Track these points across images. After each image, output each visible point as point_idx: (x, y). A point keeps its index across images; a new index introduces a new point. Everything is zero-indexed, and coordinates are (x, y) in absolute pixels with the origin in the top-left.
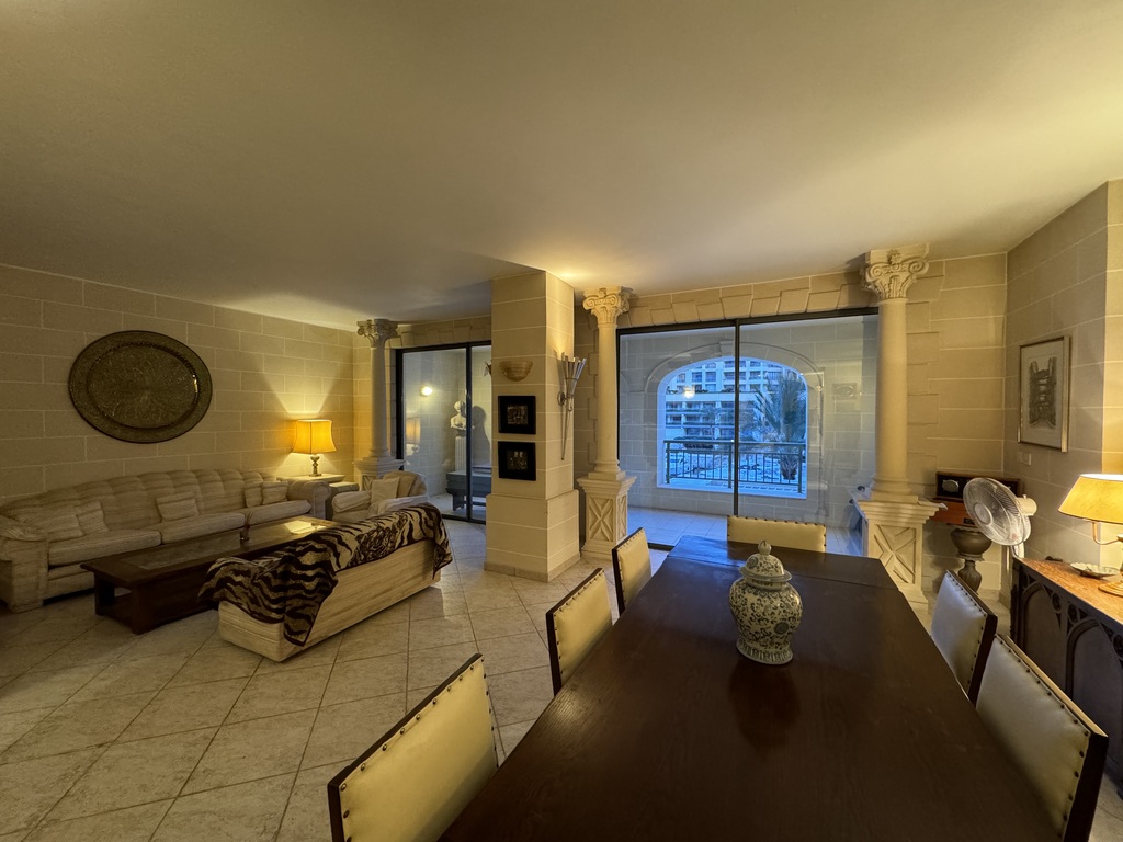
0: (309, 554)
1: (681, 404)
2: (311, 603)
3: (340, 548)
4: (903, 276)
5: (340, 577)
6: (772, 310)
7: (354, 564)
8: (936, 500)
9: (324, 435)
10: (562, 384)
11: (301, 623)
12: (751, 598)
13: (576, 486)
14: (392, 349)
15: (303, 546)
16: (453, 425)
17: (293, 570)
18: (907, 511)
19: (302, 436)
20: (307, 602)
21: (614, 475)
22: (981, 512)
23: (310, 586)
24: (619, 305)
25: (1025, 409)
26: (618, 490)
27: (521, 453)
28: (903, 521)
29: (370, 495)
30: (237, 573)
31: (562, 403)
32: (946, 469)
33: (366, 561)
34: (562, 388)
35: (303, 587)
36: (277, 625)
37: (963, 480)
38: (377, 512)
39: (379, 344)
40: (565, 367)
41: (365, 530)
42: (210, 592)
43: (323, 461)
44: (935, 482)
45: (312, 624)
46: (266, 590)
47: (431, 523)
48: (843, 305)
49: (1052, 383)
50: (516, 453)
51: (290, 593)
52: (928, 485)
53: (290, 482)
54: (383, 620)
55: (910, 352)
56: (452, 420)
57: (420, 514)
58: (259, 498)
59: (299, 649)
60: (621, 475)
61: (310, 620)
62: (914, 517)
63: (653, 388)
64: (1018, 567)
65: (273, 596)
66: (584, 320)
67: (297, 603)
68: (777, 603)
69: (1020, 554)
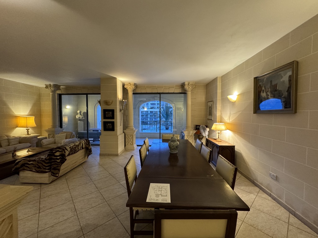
0: (57, 152)
1: (144, 112)
2: (59, 165)
3: (66, 151)
4: (191, 88)
5: (67, 158)
6: (167, 92)
7: (69, 155)
8: (196, 130)
9: (32, 121)
10: (120, 106)
11: (57, 171)
12: (172, 143)
13: (123, 132)
14: (57, 94)
15: (55, 150)
16: (77, 117)
17: (53, 157)
18: (191, 132)
19: (22, 122)
20: (58, 165)
21: (133, 129)
22: (202, 131)
23: (59, 161)
24: (134, 87)
25: (208, 113)
26: (134, 132)
27: (110, 124)
28: (191, 134)
29: (55, 139)
30: (30, 161)
31: (120, 111)
32: (197, 124)
33: (72, 154)
34: (120, 107)
35: (57, 162)
36: (48, 173)
37: (199, 126)
38: (61, 144)
39: (54, 92)
40: (121, 102)
41: (72, 146)
42: (17, 169)
43: (31, 131)
44: (195, 127)
45: (59, 171)
46: (44, 164)
47: (87, 143)
48: (180, 92)
49: (211, 109)
50: (109, 124)
51: (52, 164)
52: (194, 127)
53: (20, 137)
54: (75, 170)
55: (192, 102)
56: (77, 116)
57: (84, 141)
58: (8, 144)
59: (57, 178)
60: (134, 129)
61: (59, 170)
62: (192, 133)
63: (139, 108)
64: (207, 139)
65: (46, 165)
66: (125, 90)
67: (55, 166)
68: (176, 143)
69: (207, 137)
